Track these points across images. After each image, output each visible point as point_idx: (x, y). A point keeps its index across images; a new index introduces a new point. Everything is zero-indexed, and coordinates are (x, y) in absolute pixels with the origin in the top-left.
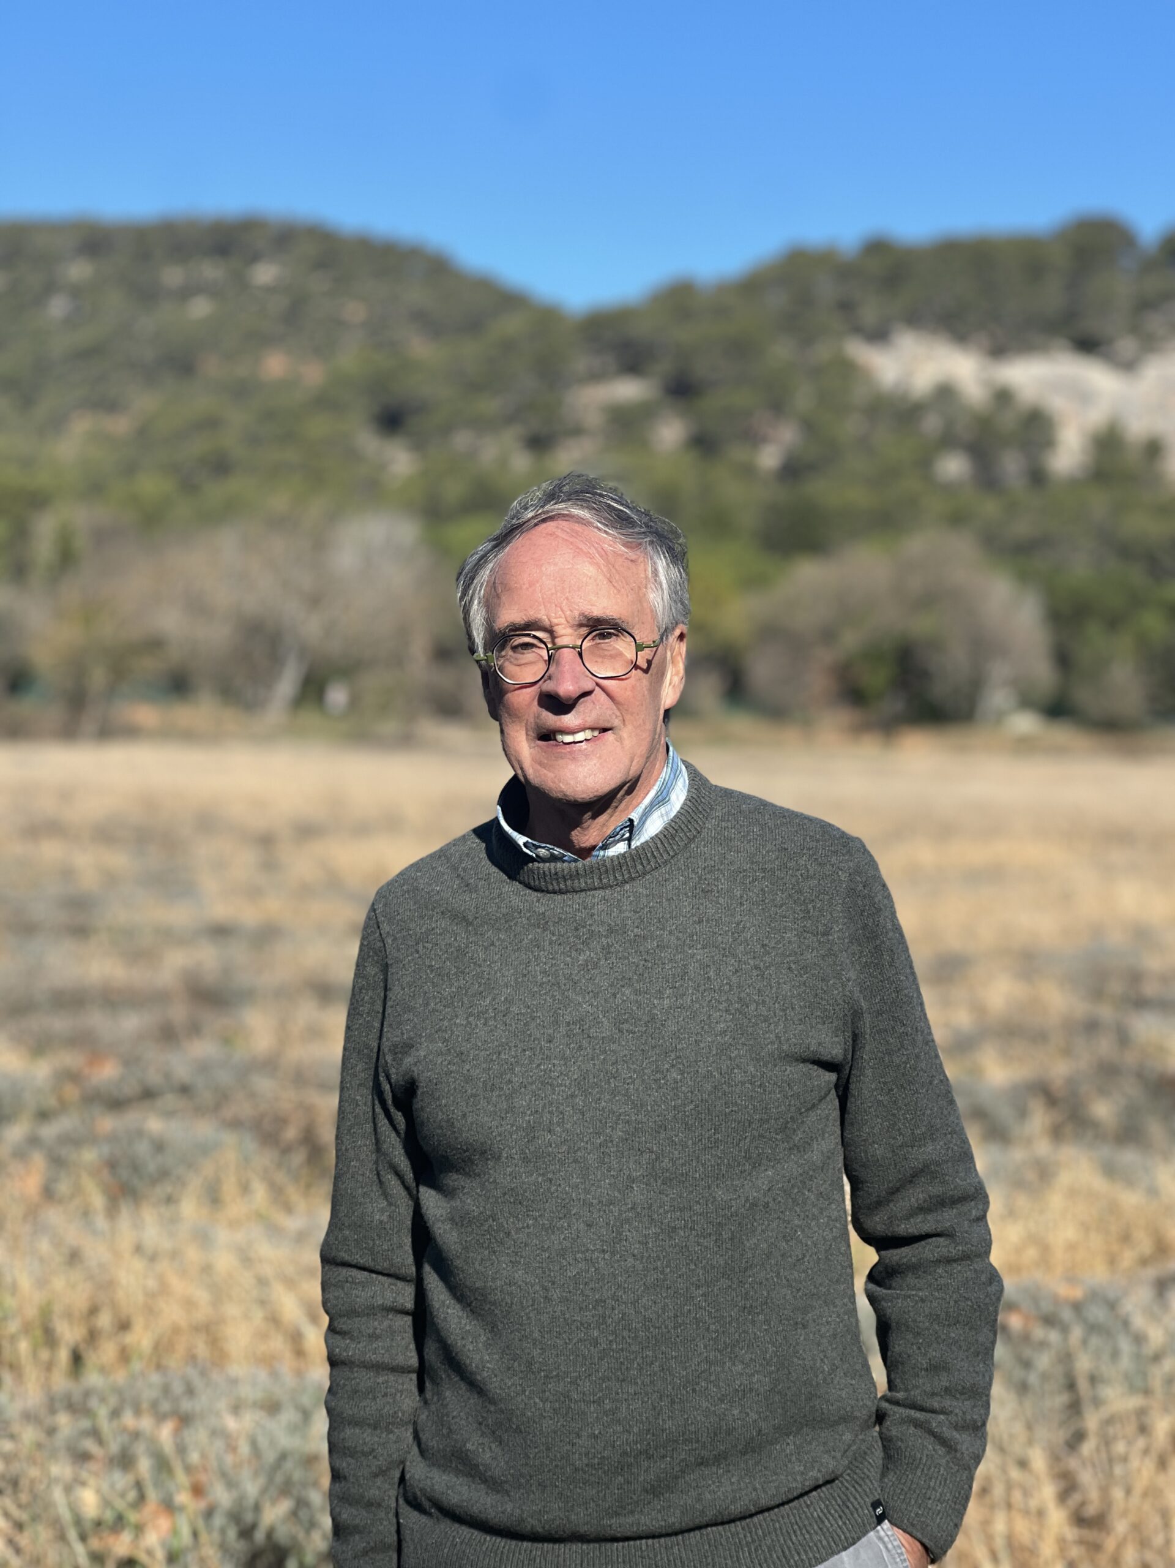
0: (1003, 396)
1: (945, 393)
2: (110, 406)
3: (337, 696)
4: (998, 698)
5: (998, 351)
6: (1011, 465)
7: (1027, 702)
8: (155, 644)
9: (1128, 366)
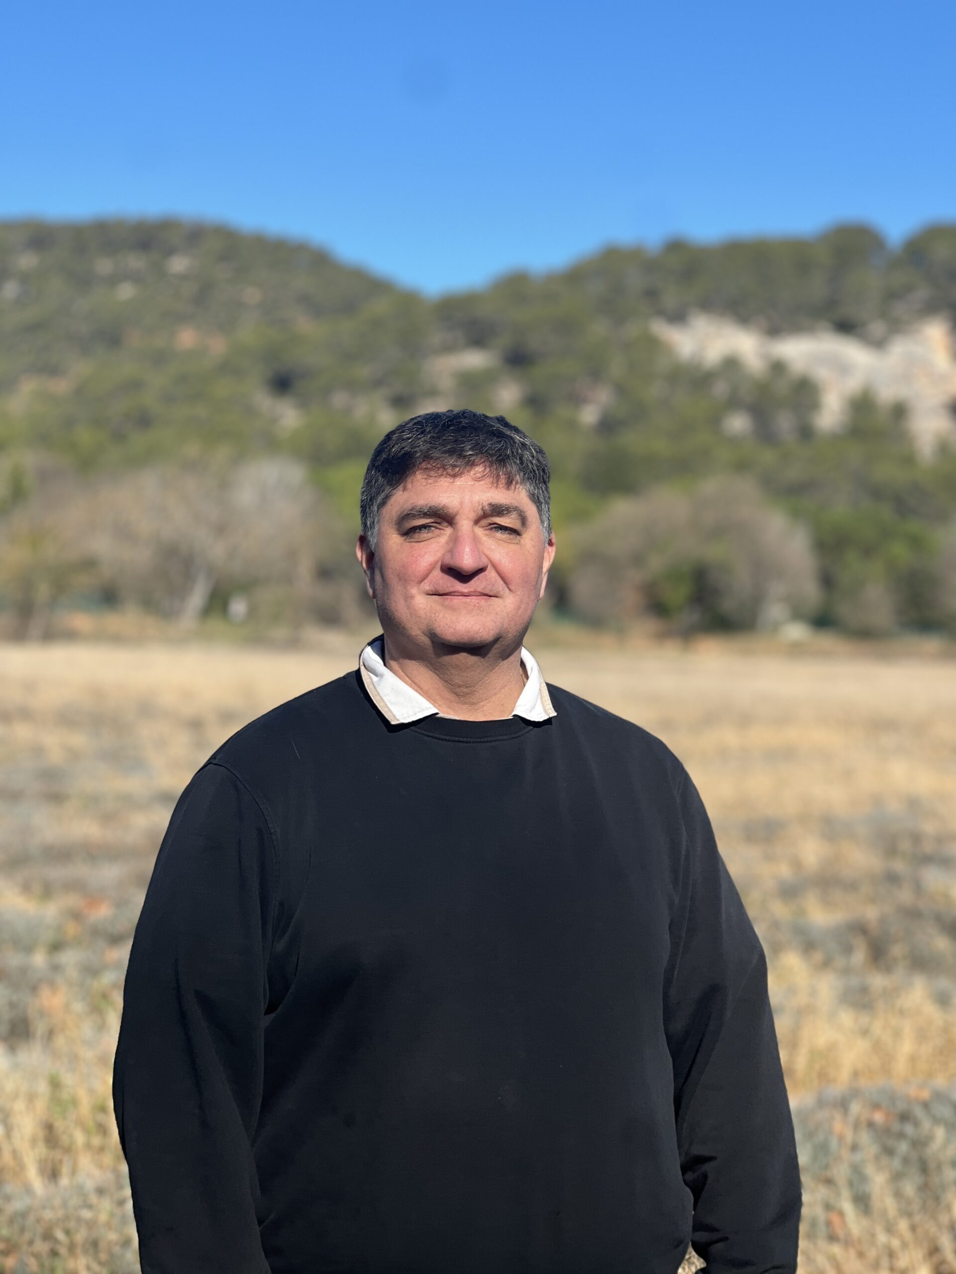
0: (778, 367)
1: (731, 364)
2: (52, 370)
3: (238, 607)
4: (775, 611)
5: (774, 331)
6: (784, 423)
7: (797, 615)
8: (89, 564)
9: (879, 344)
